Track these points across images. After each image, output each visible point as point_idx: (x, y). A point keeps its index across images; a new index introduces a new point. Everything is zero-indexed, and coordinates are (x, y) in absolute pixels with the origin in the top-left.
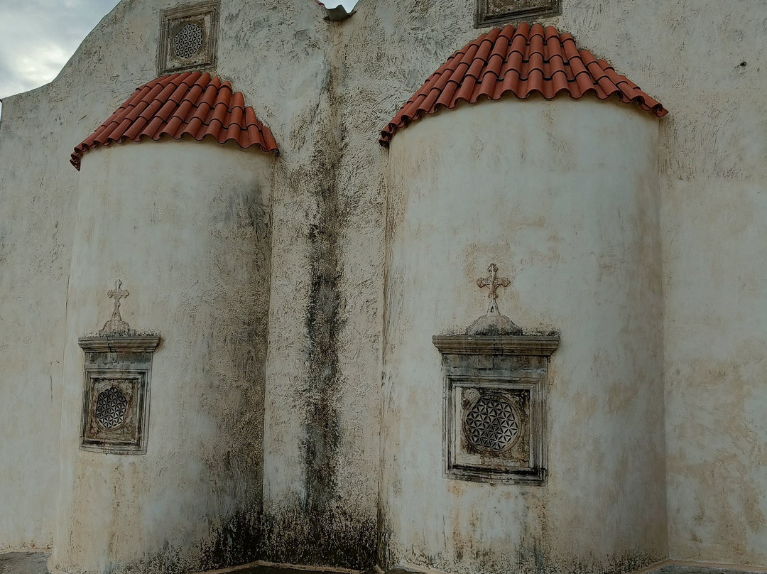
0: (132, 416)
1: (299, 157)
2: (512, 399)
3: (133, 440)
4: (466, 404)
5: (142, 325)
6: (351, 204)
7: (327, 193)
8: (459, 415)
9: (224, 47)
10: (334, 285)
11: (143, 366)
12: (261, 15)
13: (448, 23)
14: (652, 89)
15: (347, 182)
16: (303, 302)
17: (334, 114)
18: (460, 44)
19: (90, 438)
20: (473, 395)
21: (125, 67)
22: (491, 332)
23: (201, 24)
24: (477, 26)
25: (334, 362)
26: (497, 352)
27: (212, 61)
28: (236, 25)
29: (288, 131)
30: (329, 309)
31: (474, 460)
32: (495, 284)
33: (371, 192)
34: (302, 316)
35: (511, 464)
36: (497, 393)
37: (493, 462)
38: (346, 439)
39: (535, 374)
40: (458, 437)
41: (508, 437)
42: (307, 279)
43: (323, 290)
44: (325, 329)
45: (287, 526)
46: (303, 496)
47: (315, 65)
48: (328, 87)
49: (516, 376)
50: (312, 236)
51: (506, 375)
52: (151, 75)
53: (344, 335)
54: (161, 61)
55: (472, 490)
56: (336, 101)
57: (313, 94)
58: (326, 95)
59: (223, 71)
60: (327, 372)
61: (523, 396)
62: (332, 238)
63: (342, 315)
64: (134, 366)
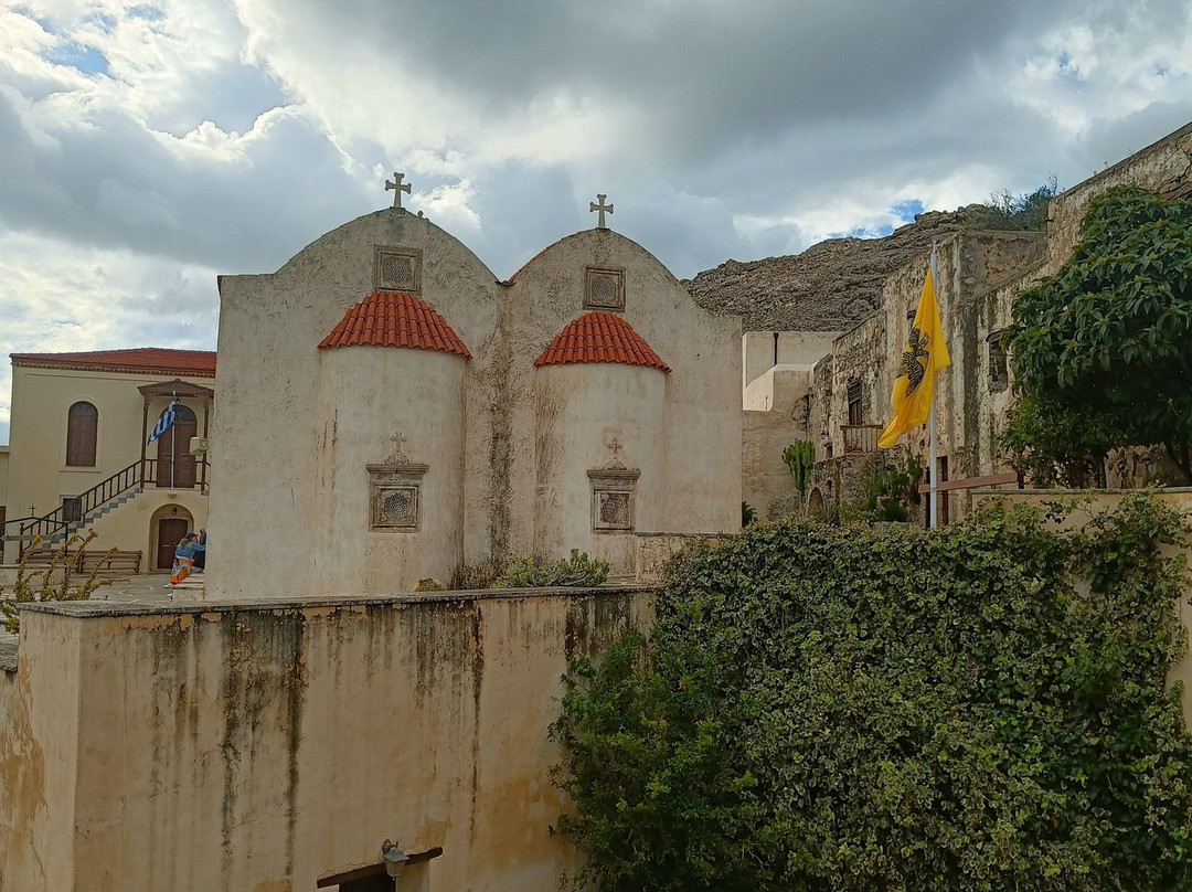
0: (411, 510)
1: (483, 363)
2: (623, 498)
3: (412, 525)
4: (603, 501)
5: (417, 459)
6: (517, 394)
7: (501, 387)
8: (599, 506)
9: (426, 284)
10: (507, 439)
11: (418, 482)
12: (455, 268)
13: (569, 303)
14: (668, 362)
15: (513, 383)
16: (487, 449)
17: (505, 341)
18: (576, 317)
19: (377, 524)
20: (606, 497)
21: (346, 278)
22: (614, 468)
23: (408, 262)
24: (584, 308)
25: (507, 482)
26: (618, 477)
27: (418, 290)
28: (436, 270)
29: (475, 346)
30: (503, 452)
31: (606, 525)
32: (616, 447)
33: (528, 390)
34: (487, 455)
35: (622, 526)
36: (616, 495)
37: (615, 526)
38: (514, 523)
39: (631, 487)
40: (599, 515)
41: (620, 515)
42: (490, 435)
43: (500, 442)
44: (502, 464)
45: (479, 571)
46: (490, 555)
47: (492, 308)
48: (500, 325)
49: (624, 488)
50: (492, 410)
51: (620, 488)
52: (368, 290)
53: (513, 467)
54: (375, 280)
55: (604, 537)
56: (505, 334)
57: (490, 328)
58: (499, 329)
59: (427, 297)
60: (503, 487)
61: (627, 496)
62: (505, 413)
63: (511, 456)
64: (412, 482)
